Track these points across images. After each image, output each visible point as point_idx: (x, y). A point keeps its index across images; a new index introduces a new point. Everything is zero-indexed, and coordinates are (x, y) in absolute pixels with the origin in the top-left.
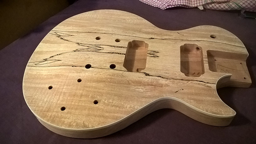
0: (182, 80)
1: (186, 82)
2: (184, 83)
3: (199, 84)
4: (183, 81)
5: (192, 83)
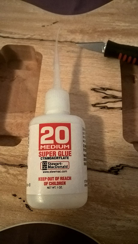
0: (42, 40)
1: (34, 36)
2: (39, 35)
3: (11, 33)
4: (41, 38)
5: (25, 35)
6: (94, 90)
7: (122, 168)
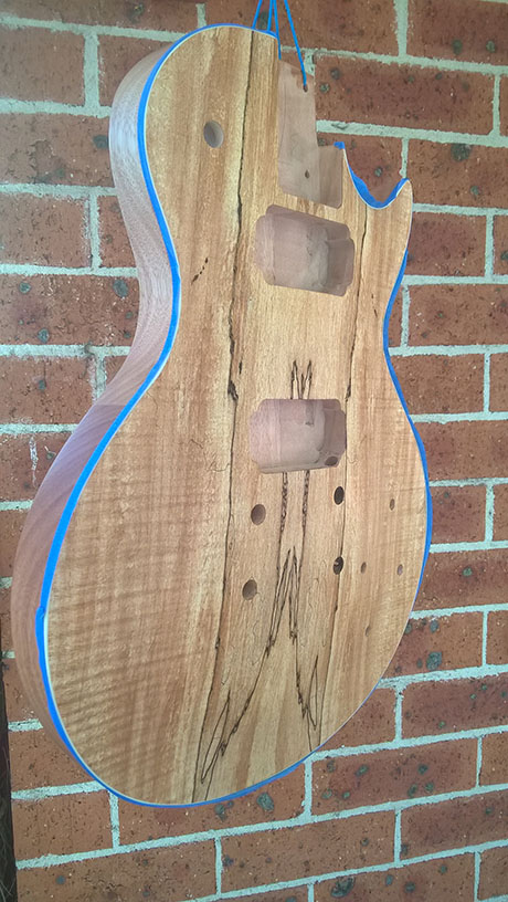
0: (358, 296)
1: (362, 284)
2: (363, 290)
4: (360, 293)
5: (364, 270)
6: (310, 364)
7: (234, 399)
